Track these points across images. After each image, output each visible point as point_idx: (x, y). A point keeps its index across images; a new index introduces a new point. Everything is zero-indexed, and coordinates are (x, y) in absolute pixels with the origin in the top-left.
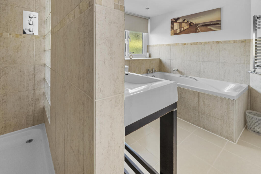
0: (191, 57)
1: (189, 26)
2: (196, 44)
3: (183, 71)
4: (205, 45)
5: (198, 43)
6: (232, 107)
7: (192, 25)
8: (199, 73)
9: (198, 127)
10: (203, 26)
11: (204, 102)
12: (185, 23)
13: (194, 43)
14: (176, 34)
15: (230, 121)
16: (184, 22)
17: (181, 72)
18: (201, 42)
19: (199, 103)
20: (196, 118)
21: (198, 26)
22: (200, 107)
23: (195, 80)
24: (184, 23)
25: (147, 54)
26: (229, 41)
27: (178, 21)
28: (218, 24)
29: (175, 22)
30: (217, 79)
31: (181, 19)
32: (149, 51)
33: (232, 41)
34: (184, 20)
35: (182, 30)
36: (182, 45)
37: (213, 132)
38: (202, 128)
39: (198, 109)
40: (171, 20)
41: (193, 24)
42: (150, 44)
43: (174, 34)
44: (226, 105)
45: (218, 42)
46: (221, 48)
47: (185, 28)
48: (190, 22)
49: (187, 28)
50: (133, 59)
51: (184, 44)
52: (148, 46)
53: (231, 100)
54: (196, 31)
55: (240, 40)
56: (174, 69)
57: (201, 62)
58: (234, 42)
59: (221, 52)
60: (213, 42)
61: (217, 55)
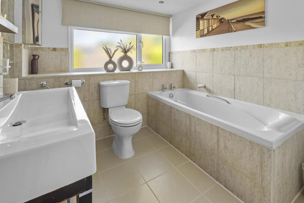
0: (222, 68)
1: (220, 24)
2: (228, 49)
3: (211, 88)
4: (242, 51)
5: (231, 47)
6: (268, 160)
7: (223, 21)
8: (233, 92)
9: (217, 182)
10: (238, 21)
11: (225, 143)
12: (214, 19)
13: (226, 48)
14: (202, 36)
15: (265, 184)
16: (213, 17)
17: (210, 90)
18: (235, 47)
19: (218, 144)
20: (214, 167)
21: (231, 22)
22: (219, 151)
23: (227, 103)
24: (212, 19)
25: (169, 64)
26: (278, 44)
27: (205, 18)
28: (261, 17)
29: (201, 18)
30: (259, 103)
31: (209, 14)
32: (171, 60)
33: (283, 43)
34: (213, 16)
35: (210, 30)
36: (211, 51)
37: (238, 197)
38: (222, 185)
39: (217, 153)
40: (197, 16)
41: (225, 19)
42: (172, 51)
43: (201, 35)
44: (259, 154)
45: (260, 46)
46: (265, 56)
47: (215, 26)
48: (220, 18)
49: (216, 27)
50: (143, 71)
51: (213, 50)
52: (170, 53)
53: (268, 149)
54: (230, 30)
55: (295, 42)
56: (199, 85)
57: (236, 77)
58: (287, 45)
59: (265, 61)
60: (254, 46)
61: (260, 66)
